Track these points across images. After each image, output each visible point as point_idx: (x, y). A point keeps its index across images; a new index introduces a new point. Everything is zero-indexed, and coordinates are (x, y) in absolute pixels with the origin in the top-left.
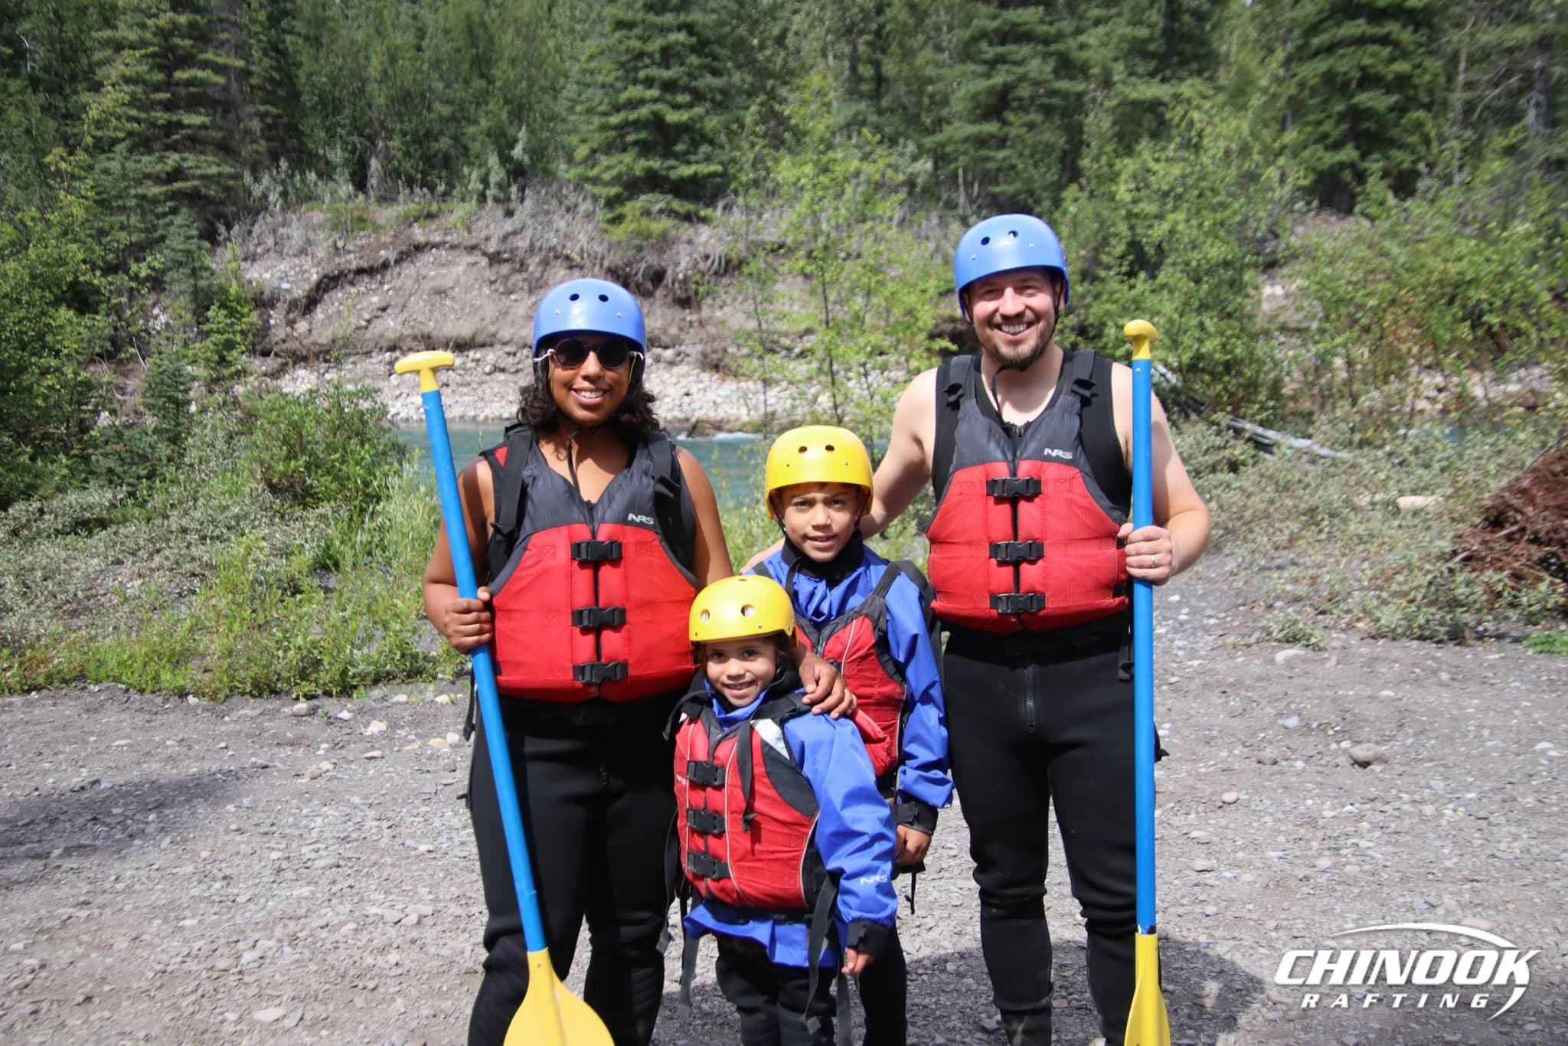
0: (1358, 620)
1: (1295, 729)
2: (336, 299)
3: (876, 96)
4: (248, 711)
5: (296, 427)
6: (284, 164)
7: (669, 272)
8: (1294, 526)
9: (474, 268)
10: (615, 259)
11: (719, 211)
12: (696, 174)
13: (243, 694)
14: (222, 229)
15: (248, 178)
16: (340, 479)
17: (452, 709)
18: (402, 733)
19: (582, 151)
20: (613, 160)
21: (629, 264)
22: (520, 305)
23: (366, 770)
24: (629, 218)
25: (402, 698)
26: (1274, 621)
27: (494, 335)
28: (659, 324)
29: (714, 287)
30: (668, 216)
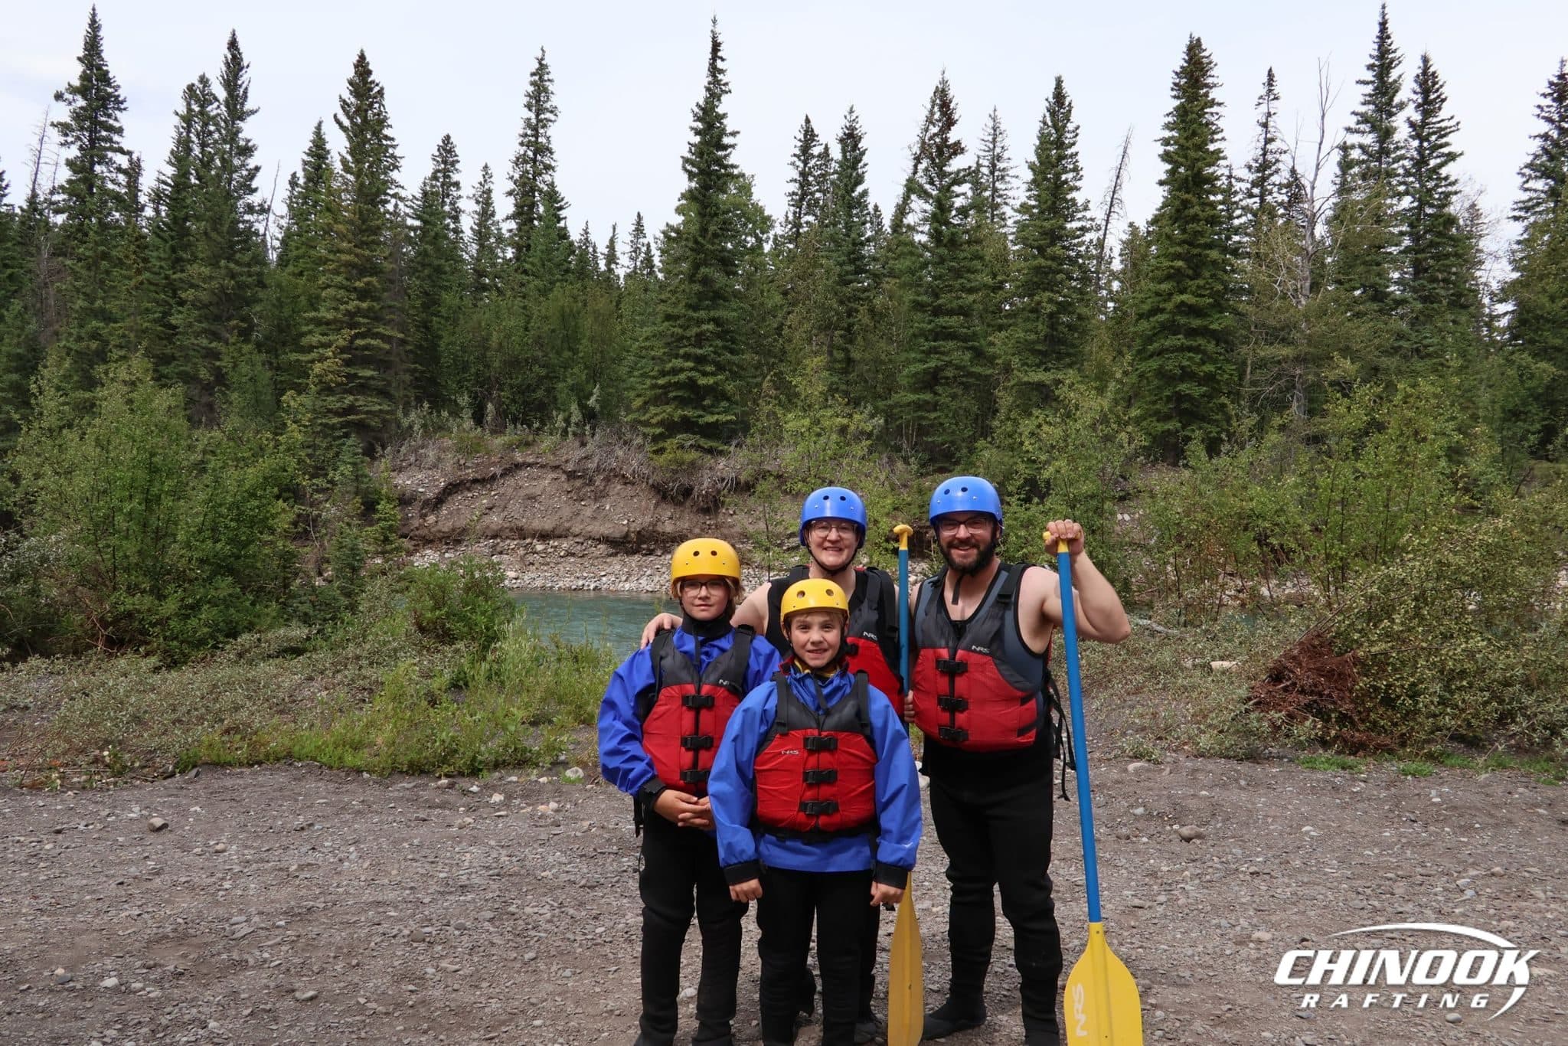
0: (1185, 744)
1: (1142, 816)
2: (457, 500)
3: (845, 372)
4: (406, 785)
5: (441, 587)
6: (426, 405)
7: (696, 489)
8: (1140, 678)
9: (557, 482)
10: (656, 478)
12: (718, 420)
13: (401, 772)
14: (379, 449)
15: (400, 414)
16: (471, 626)
17: (550, 787)
18: (517, 802)
19: (638, 403)
20: (659, 410)
21: (667, 483)
22: (589, 509)
23: (497, 825)
24: (668, 450)
25: (514, 779)
26: (1127, 743)
27: (568, 530)
28: (686, 525)
29: (728, 501)
30: (696, 450)
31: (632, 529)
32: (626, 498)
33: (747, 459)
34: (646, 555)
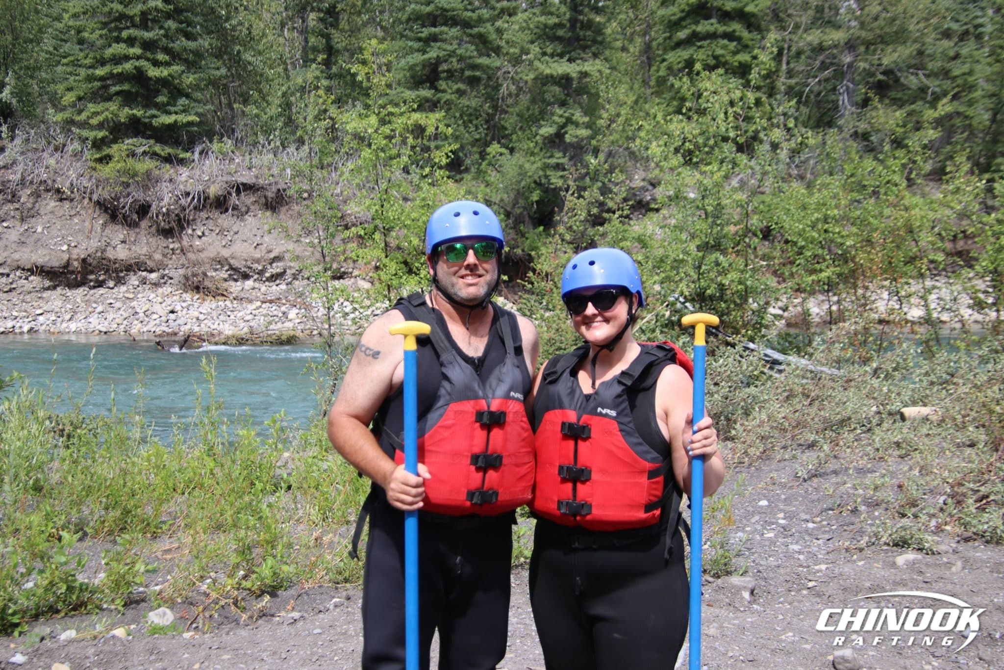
7: (154, 207)
10: (104, 193)
11: (196, 156)
12: (176, 121)
19: (70, 97)
20: (99, 108)
21: (117, 198)
22: (14, 232)
24: (116, 159)
25: (73, 634)
28: (144, 250)
29: (194, 220)
30: (151, 158)
31: (74, 257)
32: (64, 218)
33: (215, 168)
34: (94, 287)
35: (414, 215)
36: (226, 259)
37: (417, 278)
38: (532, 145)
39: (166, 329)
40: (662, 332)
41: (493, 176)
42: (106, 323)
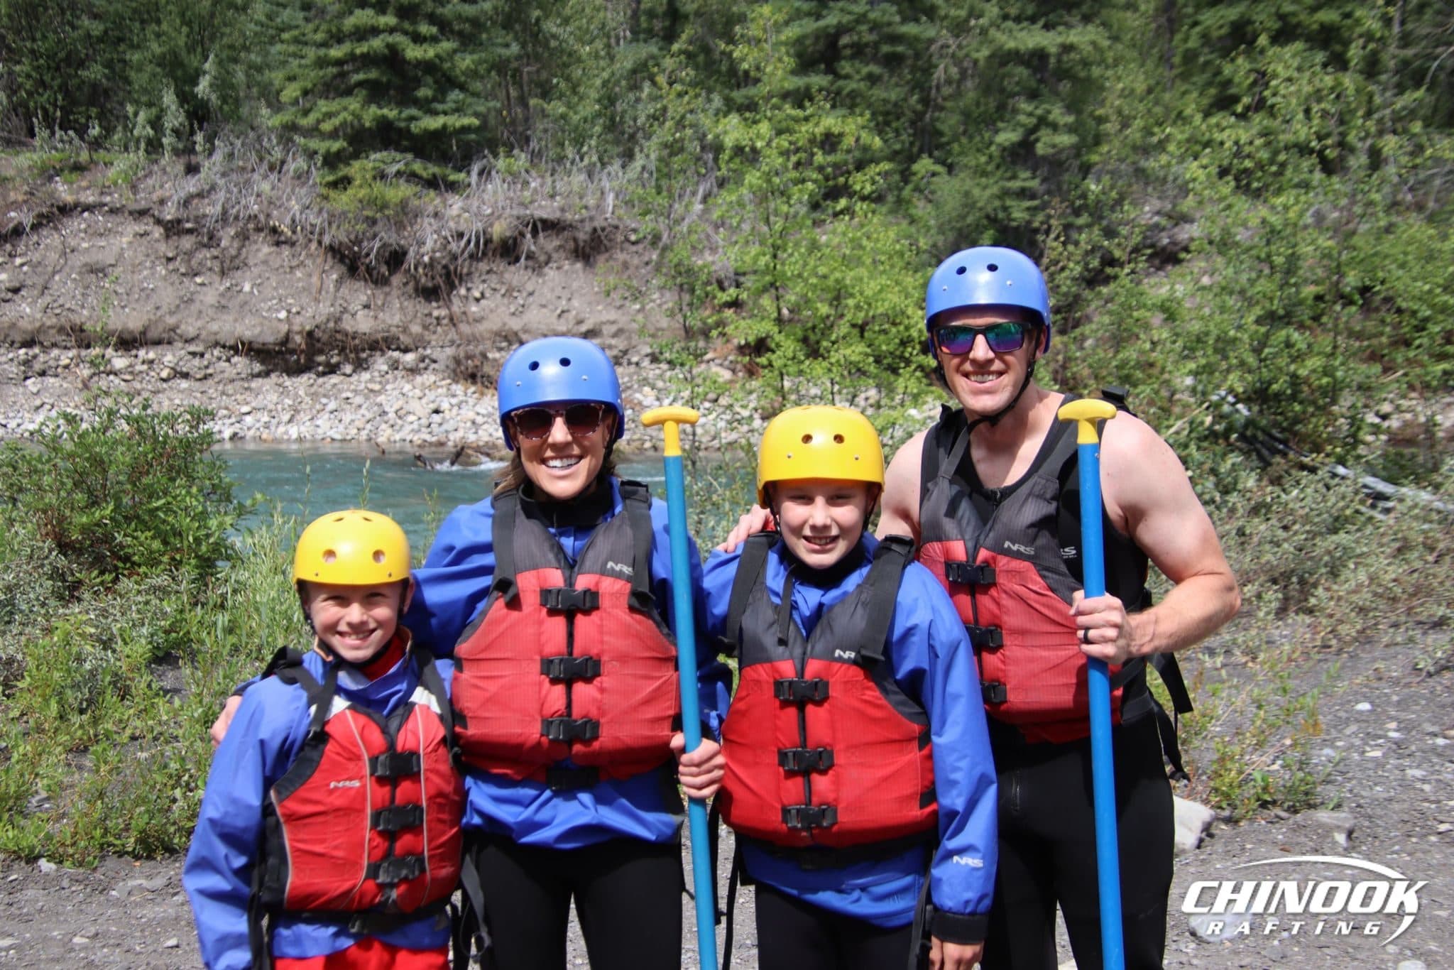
3: (668, 36)
7: (411, 253)
9: (144, 240)
10: (338, 234)
11: (474, 178)
12: (445, 127)
19: (291, 92)
20: (334, 105)
21: (358, 242)
22: (210, 291)
24: (358, 182)
27: (173, 330)
28: (397, 319)
29: (469, 274)
30: (408, 181)
31: (296, 328)
32: (281, 270)
33: (501, 197)
34: (324, 374)
35: (822, 270)
36: (516, 334)
37: (825, 364)
38: (983, 159)
39: (428, 437)
40: (1199, 448)
41: (921, 208)
42: (341, 427)
